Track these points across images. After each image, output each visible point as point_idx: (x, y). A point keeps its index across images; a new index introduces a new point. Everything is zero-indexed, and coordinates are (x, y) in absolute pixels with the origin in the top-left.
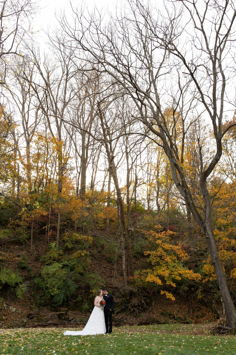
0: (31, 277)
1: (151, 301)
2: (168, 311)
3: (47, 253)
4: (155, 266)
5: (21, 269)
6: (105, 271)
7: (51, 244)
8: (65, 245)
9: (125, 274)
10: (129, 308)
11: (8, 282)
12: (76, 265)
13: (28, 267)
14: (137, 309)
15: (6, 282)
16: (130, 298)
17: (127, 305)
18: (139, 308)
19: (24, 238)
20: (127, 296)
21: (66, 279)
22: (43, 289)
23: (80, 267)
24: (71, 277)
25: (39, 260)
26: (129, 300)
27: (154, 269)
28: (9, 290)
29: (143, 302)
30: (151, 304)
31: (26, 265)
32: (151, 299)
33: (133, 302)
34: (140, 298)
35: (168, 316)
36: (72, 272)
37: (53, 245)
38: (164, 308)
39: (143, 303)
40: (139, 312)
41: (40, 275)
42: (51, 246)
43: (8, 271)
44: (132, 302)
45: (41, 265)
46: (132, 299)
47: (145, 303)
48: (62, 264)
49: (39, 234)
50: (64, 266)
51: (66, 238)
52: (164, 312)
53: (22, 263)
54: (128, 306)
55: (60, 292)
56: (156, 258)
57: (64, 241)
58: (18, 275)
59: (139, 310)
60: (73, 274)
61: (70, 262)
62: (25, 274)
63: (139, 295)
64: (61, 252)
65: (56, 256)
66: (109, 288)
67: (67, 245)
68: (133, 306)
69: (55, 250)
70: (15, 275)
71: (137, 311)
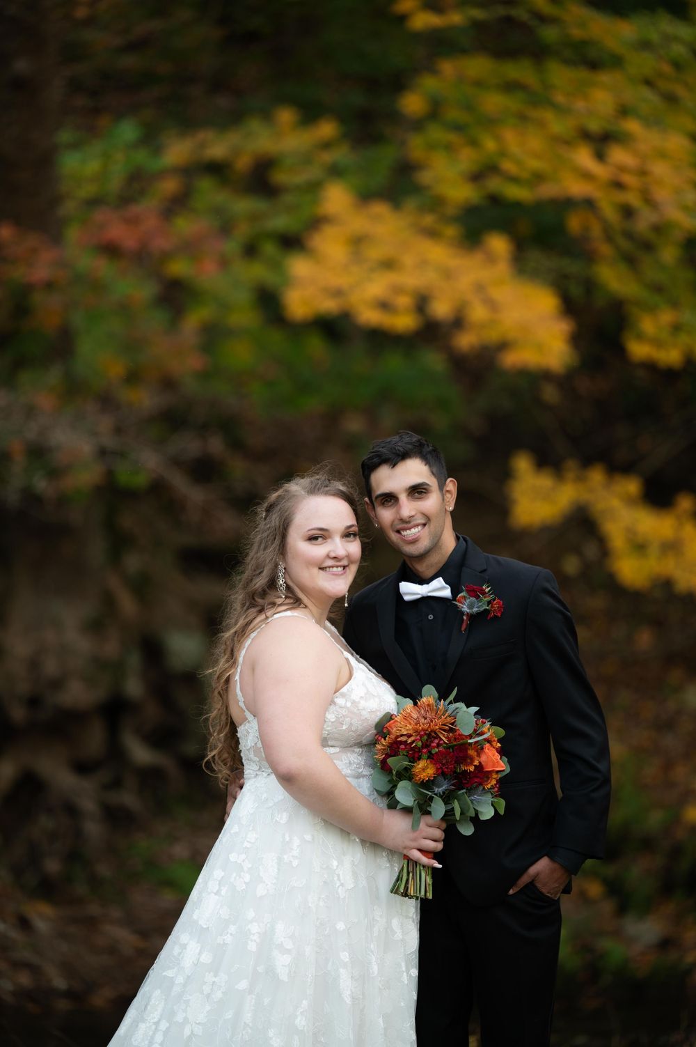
14: (82, 768)
18: (116, 753)
34: (142, 587)
40: (116, 818)
59: (116, 784)
63: (119, 543)
71: (89, 805)
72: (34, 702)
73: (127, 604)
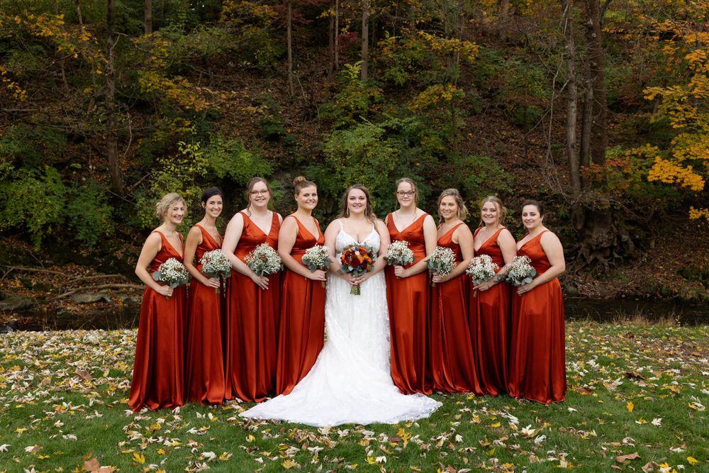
0: (294, 162)
1: (648, 235)
2: (699, 264)
3: (337, 96)
4: (677, 132)
5: (266, 139)
6: (505, 151)
7: (347, 69)
8: (387, 74)
9: (574, 157)
10: (580, 253)
11: (232, 173)
12: (423, 132)
13: (285, 135)
14: (605, 258)
15: (228, 173)
16: (585, 226)
17: (577, 246)
18: (612, 255)
19: (268, 54)
20: (575, 219)
21: (396, 169)
22: (330, 195)
23: (433, 139)
24: (412, 164)
25: (314, 116)
26: (581, 231)
27: (673, 142)
28: (239, 197)
29: (625, 237)
30: (647, 244)
31: (280, 130)
32: (649, 230)
33: (595, 237)
34: (618, 227)
35: (700, 278)
36: (414, 150)
37: (355, 69)
38: (686, 255)
39: (626, 243)
40: (611, 266)
41: (321, 158)
42: (347, 74)
43: (231, 142)
44: (590, 237)
45: (320, 131)
46: (591, 229)
47: (631, 242)
48: (384, 124)
49: (308, 45)
50: (390, 132)
51: (388, 54)
52: (688, 268)
53: (269, 123)
54: (579, 248)
55: (382, 204)
56: (686, 110)
57: (382, 65)
58: (258, 155)
59: (611, 260)
60: (417, 155)
61: (407, 119)
62: (278, 153)
63: (614, 219)
64: (377, 94)
65: (363, 104)
66: (521, 196)
67: (393, 73)
68: (594, 248)
69: (362, 86)
70: (250, 155)
71: (606, 264)
72: (597, 246)
73: (615, 229)
